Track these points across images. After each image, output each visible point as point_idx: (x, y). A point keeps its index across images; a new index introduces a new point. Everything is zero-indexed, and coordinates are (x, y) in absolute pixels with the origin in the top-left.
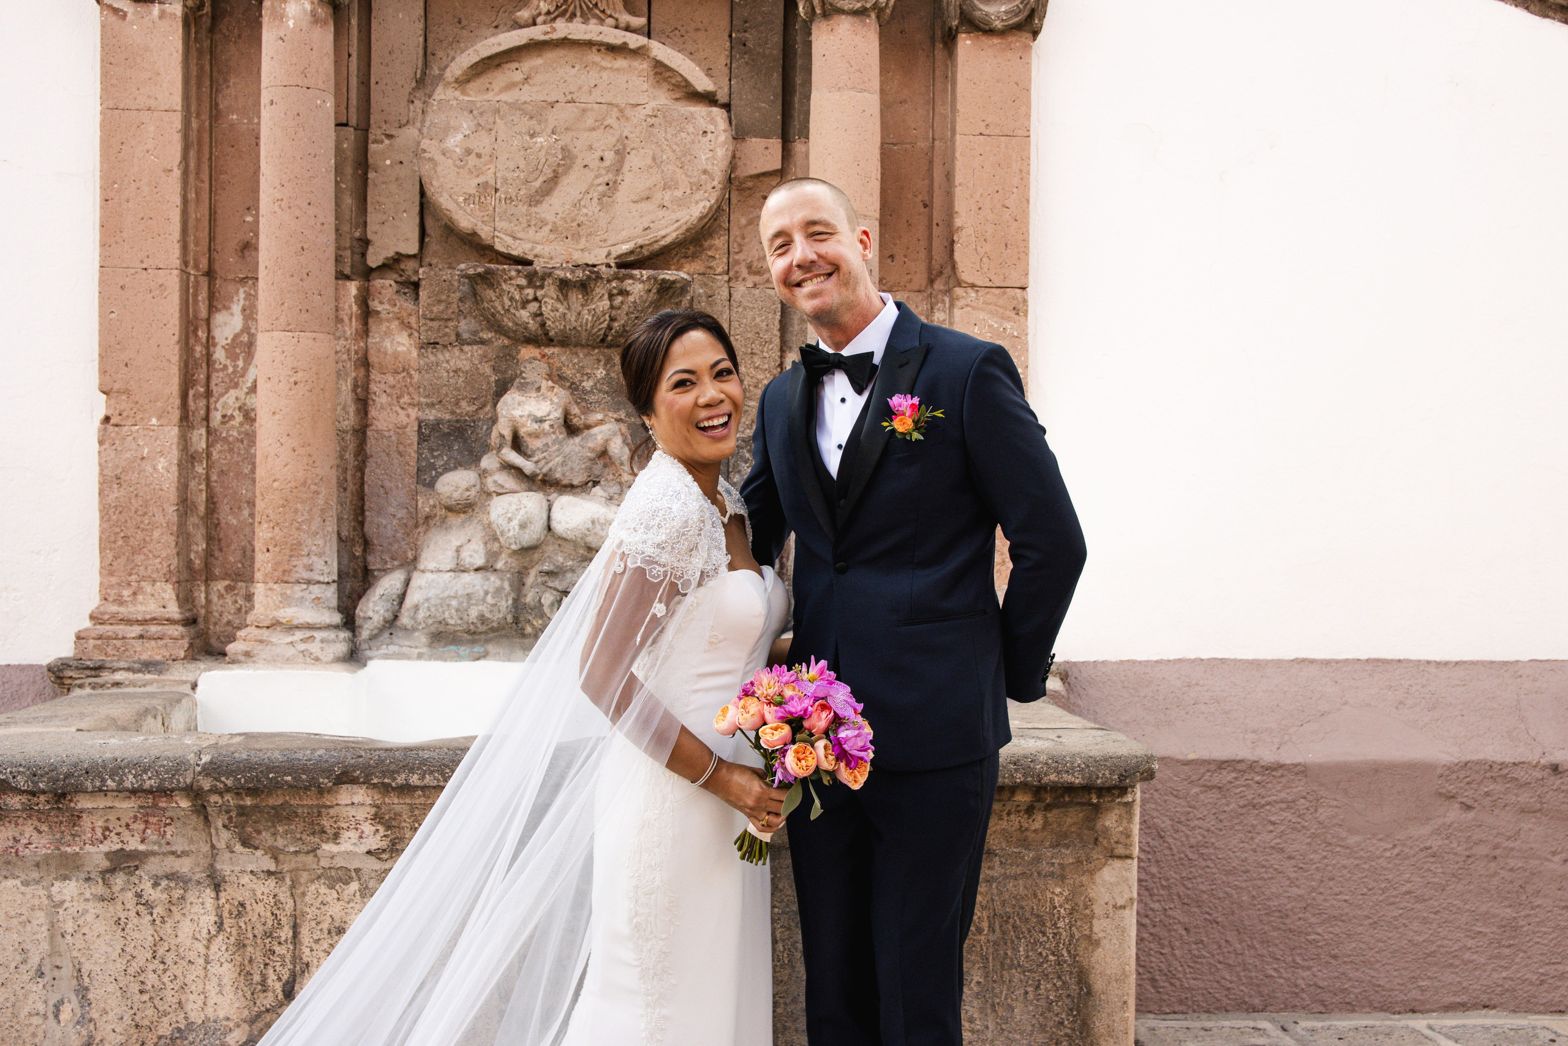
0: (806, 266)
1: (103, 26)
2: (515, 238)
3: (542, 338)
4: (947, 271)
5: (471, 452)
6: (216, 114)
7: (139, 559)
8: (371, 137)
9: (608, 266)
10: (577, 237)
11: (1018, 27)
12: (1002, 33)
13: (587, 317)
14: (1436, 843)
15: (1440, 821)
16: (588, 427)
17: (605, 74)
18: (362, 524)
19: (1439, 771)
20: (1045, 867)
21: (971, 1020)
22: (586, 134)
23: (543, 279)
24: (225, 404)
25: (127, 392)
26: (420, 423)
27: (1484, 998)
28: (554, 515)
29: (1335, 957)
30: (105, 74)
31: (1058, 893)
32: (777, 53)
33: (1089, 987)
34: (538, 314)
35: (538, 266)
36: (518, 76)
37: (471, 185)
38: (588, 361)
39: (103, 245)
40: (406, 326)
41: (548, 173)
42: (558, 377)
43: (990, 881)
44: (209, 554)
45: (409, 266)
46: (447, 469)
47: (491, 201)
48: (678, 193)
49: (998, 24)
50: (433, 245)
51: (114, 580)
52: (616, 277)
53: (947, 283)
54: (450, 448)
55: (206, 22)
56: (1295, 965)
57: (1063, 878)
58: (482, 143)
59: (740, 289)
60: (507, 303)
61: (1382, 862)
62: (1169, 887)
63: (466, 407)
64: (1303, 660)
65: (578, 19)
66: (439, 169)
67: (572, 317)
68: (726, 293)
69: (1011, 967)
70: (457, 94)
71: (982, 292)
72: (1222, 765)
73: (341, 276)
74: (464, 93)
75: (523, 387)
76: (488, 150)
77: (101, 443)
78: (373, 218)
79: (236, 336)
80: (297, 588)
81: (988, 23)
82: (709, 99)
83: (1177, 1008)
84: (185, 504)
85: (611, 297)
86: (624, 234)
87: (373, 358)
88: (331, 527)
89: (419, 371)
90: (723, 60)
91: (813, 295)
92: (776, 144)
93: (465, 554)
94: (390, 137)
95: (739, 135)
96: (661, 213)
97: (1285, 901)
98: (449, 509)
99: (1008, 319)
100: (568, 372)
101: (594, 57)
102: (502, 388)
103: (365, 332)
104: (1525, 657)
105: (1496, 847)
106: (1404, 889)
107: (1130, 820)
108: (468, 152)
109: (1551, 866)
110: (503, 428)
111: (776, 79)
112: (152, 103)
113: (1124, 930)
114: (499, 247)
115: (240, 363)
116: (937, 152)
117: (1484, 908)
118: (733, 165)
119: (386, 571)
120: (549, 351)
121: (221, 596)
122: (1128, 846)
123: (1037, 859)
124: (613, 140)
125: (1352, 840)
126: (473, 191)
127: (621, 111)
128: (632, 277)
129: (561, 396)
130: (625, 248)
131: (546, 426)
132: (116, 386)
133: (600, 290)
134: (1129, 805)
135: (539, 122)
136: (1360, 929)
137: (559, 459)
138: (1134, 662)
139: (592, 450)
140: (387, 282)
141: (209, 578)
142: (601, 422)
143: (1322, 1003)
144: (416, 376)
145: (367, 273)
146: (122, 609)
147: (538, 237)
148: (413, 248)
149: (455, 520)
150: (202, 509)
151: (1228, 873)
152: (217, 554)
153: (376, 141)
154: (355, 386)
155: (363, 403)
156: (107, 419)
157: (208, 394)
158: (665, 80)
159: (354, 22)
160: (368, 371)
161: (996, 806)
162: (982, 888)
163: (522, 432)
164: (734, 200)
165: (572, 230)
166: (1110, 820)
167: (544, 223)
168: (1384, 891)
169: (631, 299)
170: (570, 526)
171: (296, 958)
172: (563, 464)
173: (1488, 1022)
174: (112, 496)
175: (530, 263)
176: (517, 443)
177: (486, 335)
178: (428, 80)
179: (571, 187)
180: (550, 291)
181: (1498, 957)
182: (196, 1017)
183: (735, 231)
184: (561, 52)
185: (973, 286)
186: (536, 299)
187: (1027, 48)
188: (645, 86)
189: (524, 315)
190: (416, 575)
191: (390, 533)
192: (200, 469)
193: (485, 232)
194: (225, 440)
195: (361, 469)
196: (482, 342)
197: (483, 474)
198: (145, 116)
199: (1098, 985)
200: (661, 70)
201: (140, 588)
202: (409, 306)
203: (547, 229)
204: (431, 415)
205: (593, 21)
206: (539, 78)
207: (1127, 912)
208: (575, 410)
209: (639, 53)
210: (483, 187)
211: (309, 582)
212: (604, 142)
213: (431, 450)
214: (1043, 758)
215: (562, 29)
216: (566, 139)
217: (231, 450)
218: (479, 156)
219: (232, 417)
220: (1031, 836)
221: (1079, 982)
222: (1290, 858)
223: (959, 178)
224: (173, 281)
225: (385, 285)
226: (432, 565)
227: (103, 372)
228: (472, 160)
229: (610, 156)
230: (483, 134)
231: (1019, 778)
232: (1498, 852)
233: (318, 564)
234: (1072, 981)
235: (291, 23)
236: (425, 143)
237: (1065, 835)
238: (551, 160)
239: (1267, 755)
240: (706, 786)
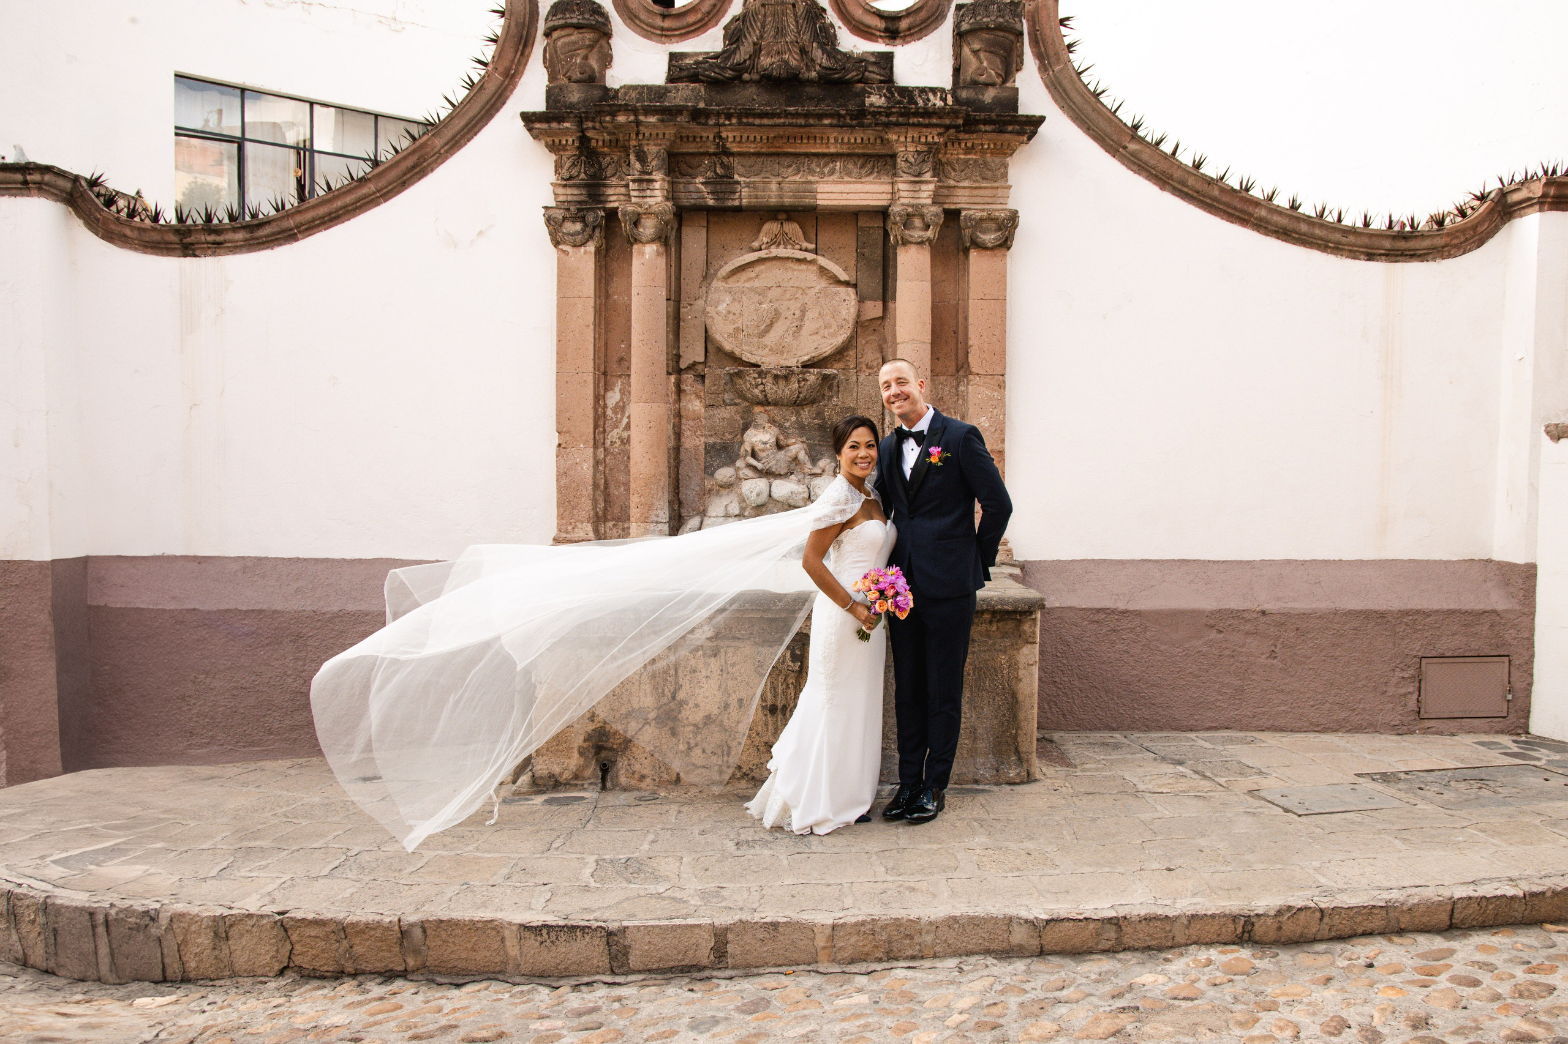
0: (897, 396)
1: (558, 259)
2: (752, 354)
3: (765, 402)
4: (965, 366)
5: (730, 458)
6: (608, 296)
7: (575, 511)
8: (682, 305)
9: (798, 367)
10: (782, 353)
11: (1000, 246)
12: (992, 249)
13: (787, 392)
14: (1204, 649)
15: (1206, 639)
16: (788, 446)
17: (795, 273)
18: (678, 494)
19: (1206, 614)
20: (997, 647)
21: (965, 713)
22: (786, 302)
23: (766, 374)
24: (612, 436)
25: (569, 432)
26: (706, 444)
27: (1226, 724)
28: (772, 490)
29: (1153, 704)
30: (559, 281)
31: (1003, 658)
32: (880, 258)
33: (1017, 699)
34: (762, 391)
35: (763, 368)
36: (753, 275)
37: (730, 329)
38: (788, 413)
39: (558, 362)
40: (698, 397)
41: (768, 322)
42: (773, 421)
43: (973, 653)
44: (605, 509)
45: (700, 368)
46: (719, 467)
47: (741, 336)
48: (832, 330)
49: (990, 245)
50: (711, 357)
51: (564, 522)
52: (802, 373)
53: (965, 372)
54: (720, 456)
55: (603, 252)
56: (1134, 708)
57: (1005, 652)
58: (736, 308)
59: (862, 377)
60: (748, 386)
61: (1178, 658)
62: (1072, 670)
63: (728, 436)
64: (1145, 560)
65: (782, 246)
66: (715, 321)
67: (780, 392)
68: (855, 378)
69: (983, 690)
70: (723, 284)
71: (982, 377)
72: (1099, 610)
73: (669, 374)
74: (726, 283)
75: (756, 427)
76: (739, 311)
77: (557, 456)
78: (682, 344)
79: (617, 403)
80: (652, 525)
81: (984, 244)
82: (847, 284)
83: (1075, 728)
84: (595, 486)
85: (799, 382)
86: (806, 351)
87: (683, 413)
88: (666, 496)
89: (705, 419)
90: (853, 262)
91: (899, 407)
92: (880, 304)
93: (729, 508)
94: (690, 305)
95: (861, 300)
96: (823, 340)
97: (1128, 677)
98: (721, 486)
99: (996, 391)
100: (778, 418)
101: (790, 264)
102: (746, 428)
103: (679, 400)
104: (1258, 558)
105: (1234, 651)
106: (1188, 672)
107: (1035, 627)
108: (729, 312)
109: (1261, 660)
110: (747, 447)
111: (880, 271)
112: (580, 294)
113: (1032, 675)
114: (744, 359)
115: (619, 416)
116: (960, 307)
117: (1227, 681)
118: (858, 316)
119: (691, 517)
120: (768, 408)
121: (611, 529)
122: (1034, 638)
123: (994, 644)
124: (799, 305)
125: (1163, 648)
126: (731, 331)
127: (804, 291)
128: (809, 372)
129: (775, 430)
130: (806, 358)
131: (768, 446)
132: (564, 429)
133: (794, 379)
134: (1035, 620)
135: (763, 297)
136: (1166, 691)
137: (774, 462)
138: (1059, 561)
139: (790, 457)
140: (690, 376)
141: (606, 520)
142: (794, 443)
143: (1147, 726)
144: (703, 421)
145: (679, 371)
146: (568, 536)
147: (764, 353)
148: (702, 359)
149: (724, 492)
150: (602, 487)
151: (1102, 663)
152: (609, 508)
153: (684, 307)
154: (674, 427)
155: (678, 435)
156: (559, 445)
157: (604, 431)
158: (825, 274)
159: (673, 250)
160: (680, 419)
161: (976, 620)
162: (969, 656)
163: (756, 449)
164: (859, 332)
165: (780, 350)
166: (1026, 627)
167: (766, 346)
168: (1178, 672)
169: (809, 383)
170: (781, 495)
171: (677, 682)
172: (776, 464)
173: (1225, 735)
174: (563, 482)
175: (759, 366)
176: (754, 454)
177: (737, 401)
178: (708, 276)
179: (779, 329)
180: (769, 380)
181: (1233, 704)
182: (636, 706)
183: (860, 347)
184: (774, 262)
185: (978, 374)
186: (762, 384)
187: (1005, 256)
188: (815, 278)
189: (756, 391)
190: (706, 519)
191: (692, 498)
192: (601, 468)
193: (737, 352)
194: (612, 453)
195: (677, 467)
196: (736, 404)
197: (737, 469)
198: (577, 300)
199: (1021, 698)
200: (823, 270)
201: (576, 526)
202: (700, 387)
203: (767, 349)
204: (711, 440)
205: (789, 246)
206: (763, 275)
207: (1033, 667)
208: (782, 437)
209: (813, 262)
210: (737, 329)
211: (657, 522)
212: (795, 306)
213: (711, 457)
214: (995, 599)
215: (775, 251)
216: (776, 305)
217: (615, 458)
218: (734, 314)
219: (615, 442)
220: (991, 633)
221: (1012, 697)
222: (1132, 656)
223: (971, 321)
224: (590, 379)
225: (688, 377)
226: (714, 514)
227: (558, 423)
228: (731, 316)
229: (798, 313)
230: (736, 303)
231: (985, 607)
232: (1234, 654)
233: (661, 513)
234: (1009, 697)
235: (647, 256)
236: (708, 309)
237: (1007, 633)
238: (769, 315)
239: (1121, 606)
240: (847, 610)
